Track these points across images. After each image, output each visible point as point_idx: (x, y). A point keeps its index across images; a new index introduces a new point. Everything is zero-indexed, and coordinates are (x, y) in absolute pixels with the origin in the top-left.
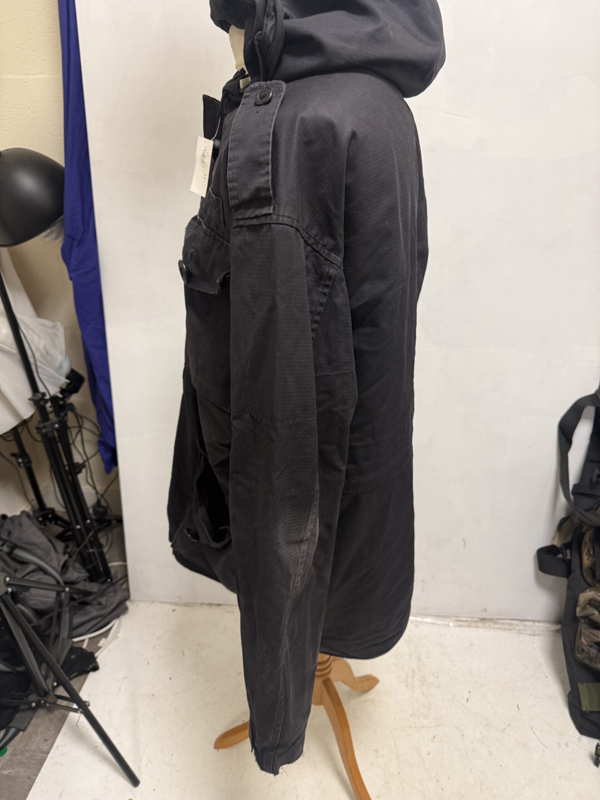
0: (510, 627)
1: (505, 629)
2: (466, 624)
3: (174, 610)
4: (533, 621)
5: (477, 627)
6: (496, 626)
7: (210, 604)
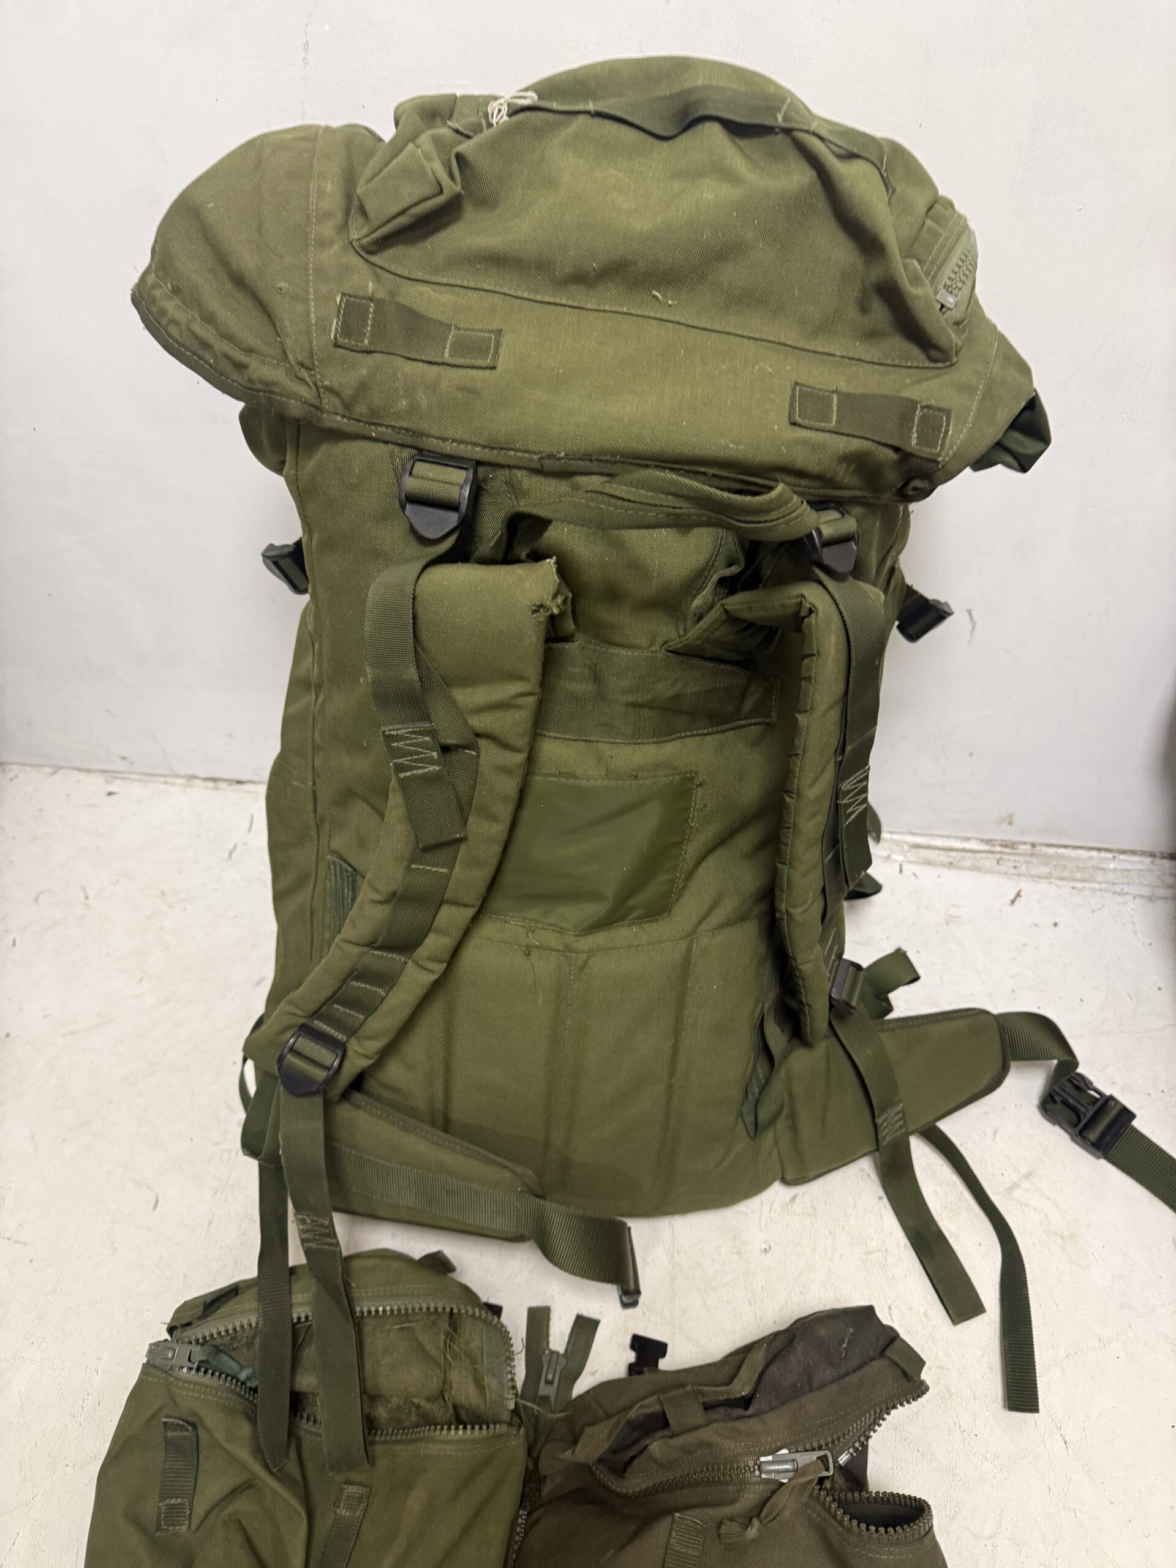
2: (943, 857)
3: (110, 794)
5: (978, 869)
7: (214, 780)
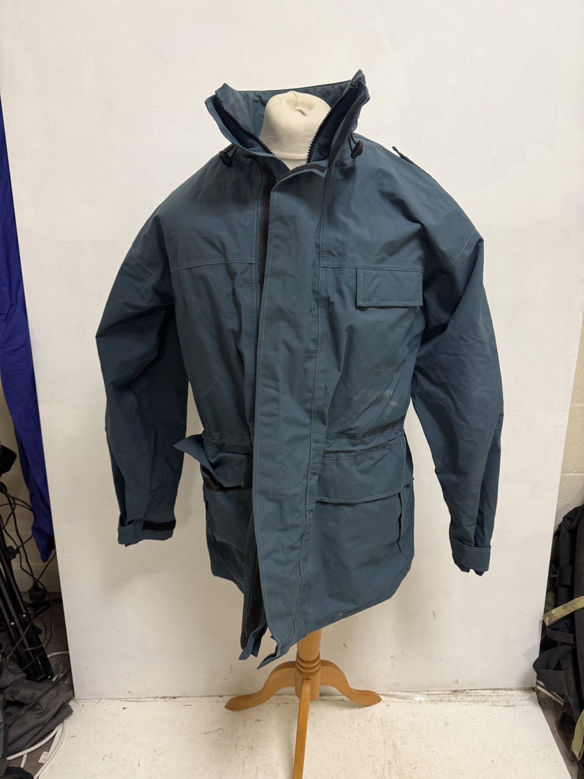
0: (483, 700)
1: (478, 702)
4: (505, 690)
6: (469, 699)
